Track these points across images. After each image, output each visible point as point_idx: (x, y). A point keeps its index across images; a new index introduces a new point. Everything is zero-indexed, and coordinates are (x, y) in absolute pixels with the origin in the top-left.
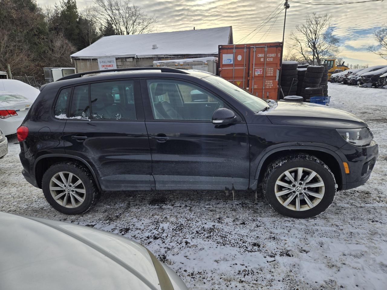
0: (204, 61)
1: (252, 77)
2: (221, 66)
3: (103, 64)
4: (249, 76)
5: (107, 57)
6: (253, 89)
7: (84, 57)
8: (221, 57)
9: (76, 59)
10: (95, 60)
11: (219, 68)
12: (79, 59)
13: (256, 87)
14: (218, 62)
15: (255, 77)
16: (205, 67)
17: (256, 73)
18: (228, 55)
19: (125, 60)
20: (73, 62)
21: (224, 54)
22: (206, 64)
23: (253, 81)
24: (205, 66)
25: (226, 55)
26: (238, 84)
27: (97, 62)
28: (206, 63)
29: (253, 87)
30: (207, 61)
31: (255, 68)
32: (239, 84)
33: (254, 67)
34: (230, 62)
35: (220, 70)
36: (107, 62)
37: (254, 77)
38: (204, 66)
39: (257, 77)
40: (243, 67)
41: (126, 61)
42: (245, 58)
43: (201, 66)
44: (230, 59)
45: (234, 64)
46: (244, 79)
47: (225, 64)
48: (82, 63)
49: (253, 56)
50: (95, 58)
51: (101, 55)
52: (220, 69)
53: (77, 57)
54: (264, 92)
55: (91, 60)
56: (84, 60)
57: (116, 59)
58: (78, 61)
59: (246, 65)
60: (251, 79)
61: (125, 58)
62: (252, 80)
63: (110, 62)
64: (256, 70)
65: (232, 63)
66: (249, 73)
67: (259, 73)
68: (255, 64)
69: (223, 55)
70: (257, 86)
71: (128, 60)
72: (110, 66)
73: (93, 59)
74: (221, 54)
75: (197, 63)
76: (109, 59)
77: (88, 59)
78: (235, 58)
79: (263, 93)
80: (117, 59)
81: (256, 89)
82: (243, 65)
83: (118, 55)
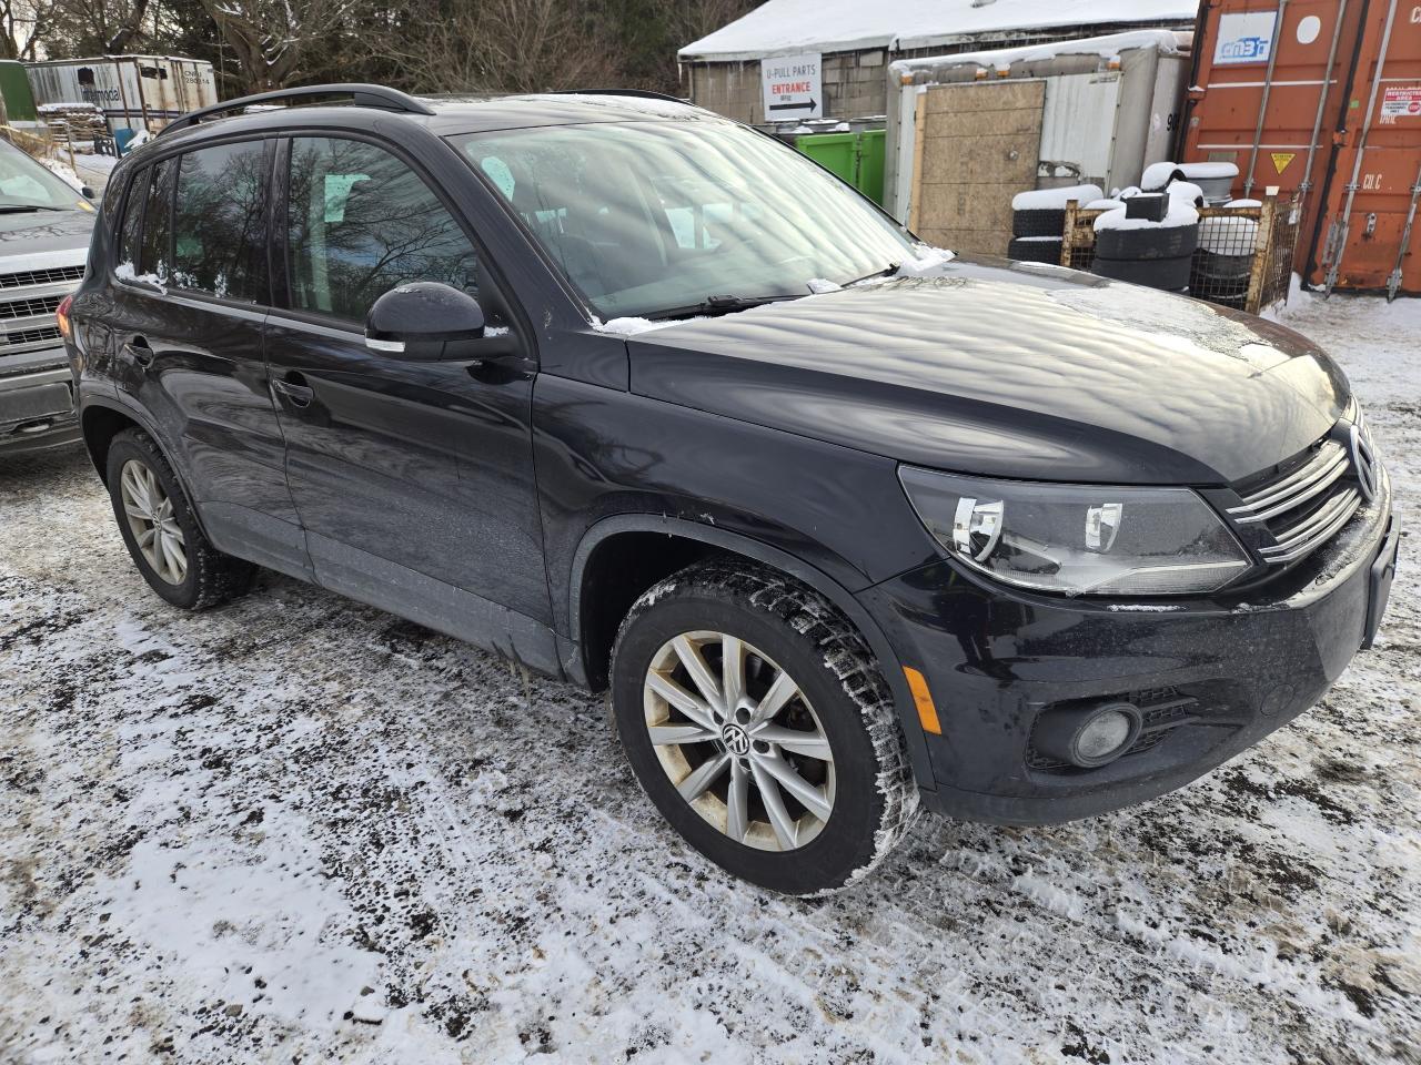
0: (1104, 53)
1: (1359, 130)
2: (1204, 71)
3: (779, 81)
4: (1340, 125)
5: (791, 51)
6: (1352, 194)
7: (718, 54)
8: (1209, 28)
9: (696, 64)
10: (753, 64)
11: (1192, 86)
12: (703, 65)
13: (1371, 183)
14: (1188, 54)
15: (1378, 129)
16: (1105, 80)
17: (1385, 111)
18: (1248, 15)
19: (853, 60)
20: (685, 74)
21: (1228, 11)
22: (1114, 68)
23: (1361, 151)
24: (1110, 74)
25: (1241, 16)
26: (1277, 164)
27: (760, 75)
28: (1116, 59)
29: (1354, 185)
30: (1119, 53)
31: (1382, 86)
32: (1285, 163)
33: (1377, 79)
34: (1254, 55)
35: (1196, 96)
36: (791, 73)
37: (1369, 130)
38: (1103, 75)
39: (1387, 129)
40: (1323, 79)
41: (858, 64)
42: (1337, 32)
43: (1091, 77)
44: (1255, 40)
45: (1272, 64)
46: (1313, 143)
47: (1225, 64)
48: (711, 80)
49: (1383, 21)
50: (753, 58)
51: (776, 46)
52: (1197, 88)
53: (697, 57)
54: (1416, 213)
55: (742, 67)
56: (720, 66)
57: (823, 60)
58: (699, 71)
59: (1336, 65)
60: (1349, 139)
61: (856, 51)
62: (1356, 147)
63: (801, 71)
64: (1389, 92)
65: (1263, 57)
66: (1344, 108)
67: (1405, 112)
68: (1386, 62)
69: (1224, 18)
70: (1380, 176)
71: (865, 60)
72: (798, 88)
73: (746, 63)
74: (1212, 14)
75: (1072, 61)
76: (799, 61)
77: (730, 63)
78: (1285, 33)
79: (1407, 218)
80: (827, 57)
81: (1371, 194)
82: (1318, 69)
83: (832, 44)
